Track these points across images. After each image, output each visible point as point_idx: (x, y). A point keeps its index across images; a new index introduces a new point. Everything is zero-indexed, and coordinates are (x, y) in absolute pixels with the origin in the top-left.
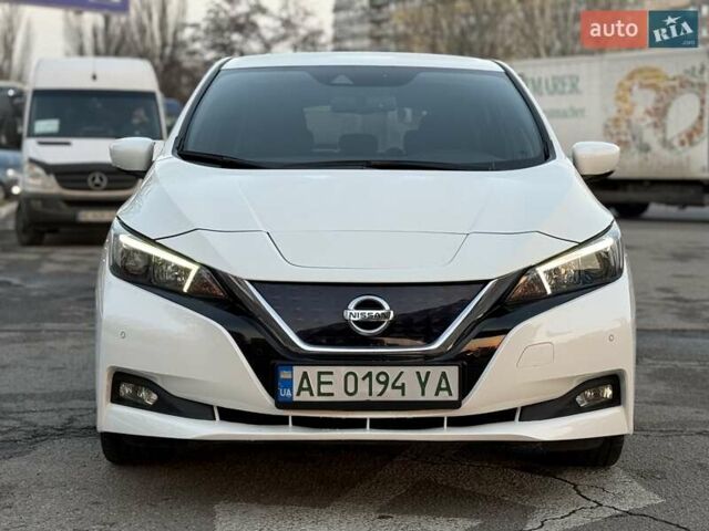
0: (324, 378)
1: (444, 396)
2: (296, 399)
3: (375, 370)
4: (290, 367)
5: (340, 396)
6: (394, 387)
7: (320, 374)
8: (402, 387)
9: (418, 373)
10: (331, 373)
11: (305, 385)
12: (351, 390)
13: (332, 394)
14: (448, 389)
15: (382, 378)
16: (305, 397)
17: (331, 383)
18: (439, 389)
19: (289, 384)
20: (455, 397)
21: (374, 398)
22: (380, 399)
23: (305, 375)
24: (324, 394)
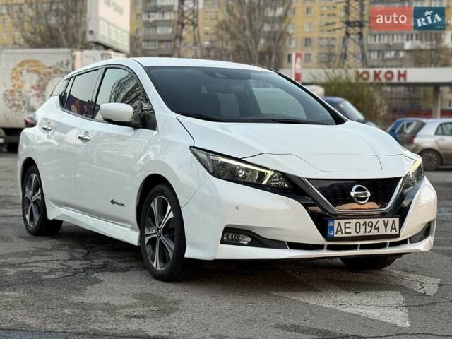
0: (347, 225)
1: (394, 232)
2: (335, 236)
3: (368, 221)
4: (333, 220)
5: (354, 234)
6: (375, 229)
7: (345, 223)
8: (378, 229)
9: (384, 222)
10: (350, 223)
11: (339, 229)
12: (358, 231)
13: (350, 233)
14: (395, 229)
15: (370, 224)
16: (339, 235)
17: (349, 228)
18: (392, 229)
19: (332, 228)
20: (397, 233)
21: (367, 234)
22: (370, 234)
23: (339, 224)
24: (348, 233)
